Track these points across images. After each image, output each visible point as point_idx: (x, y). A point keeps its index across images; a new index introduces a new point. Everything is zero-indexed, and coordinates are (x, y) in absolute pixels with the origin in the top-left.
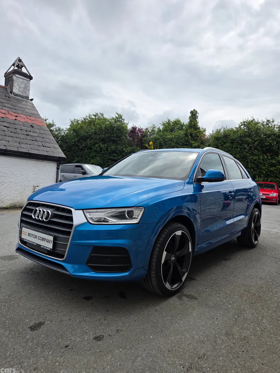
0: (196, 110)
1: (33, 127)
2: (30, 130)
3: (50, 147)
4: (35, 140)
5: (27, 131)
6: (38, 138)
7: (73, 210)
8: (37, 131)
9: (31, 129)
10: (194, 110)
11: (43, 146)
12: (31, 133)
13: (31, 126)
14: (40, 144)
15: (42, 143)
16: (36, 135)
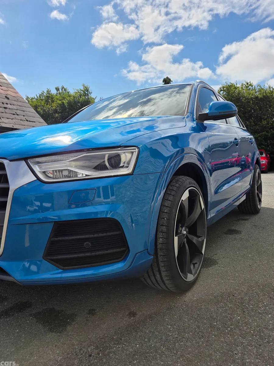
0: (169, 77)
1: (8, 99)
2: (7, 103)
3: (35, 122)
4: (16, 114)
5: (3, 103)
6: (18, 111)
7: (6, 162)
8: (15, 103)
9: (6, 101)
10: (167, 78)
11: (27, 120)
12: (9, 106)
13: (6, 97)
14: (23, 118)
15: (25, 117)
16: (15, 107)
